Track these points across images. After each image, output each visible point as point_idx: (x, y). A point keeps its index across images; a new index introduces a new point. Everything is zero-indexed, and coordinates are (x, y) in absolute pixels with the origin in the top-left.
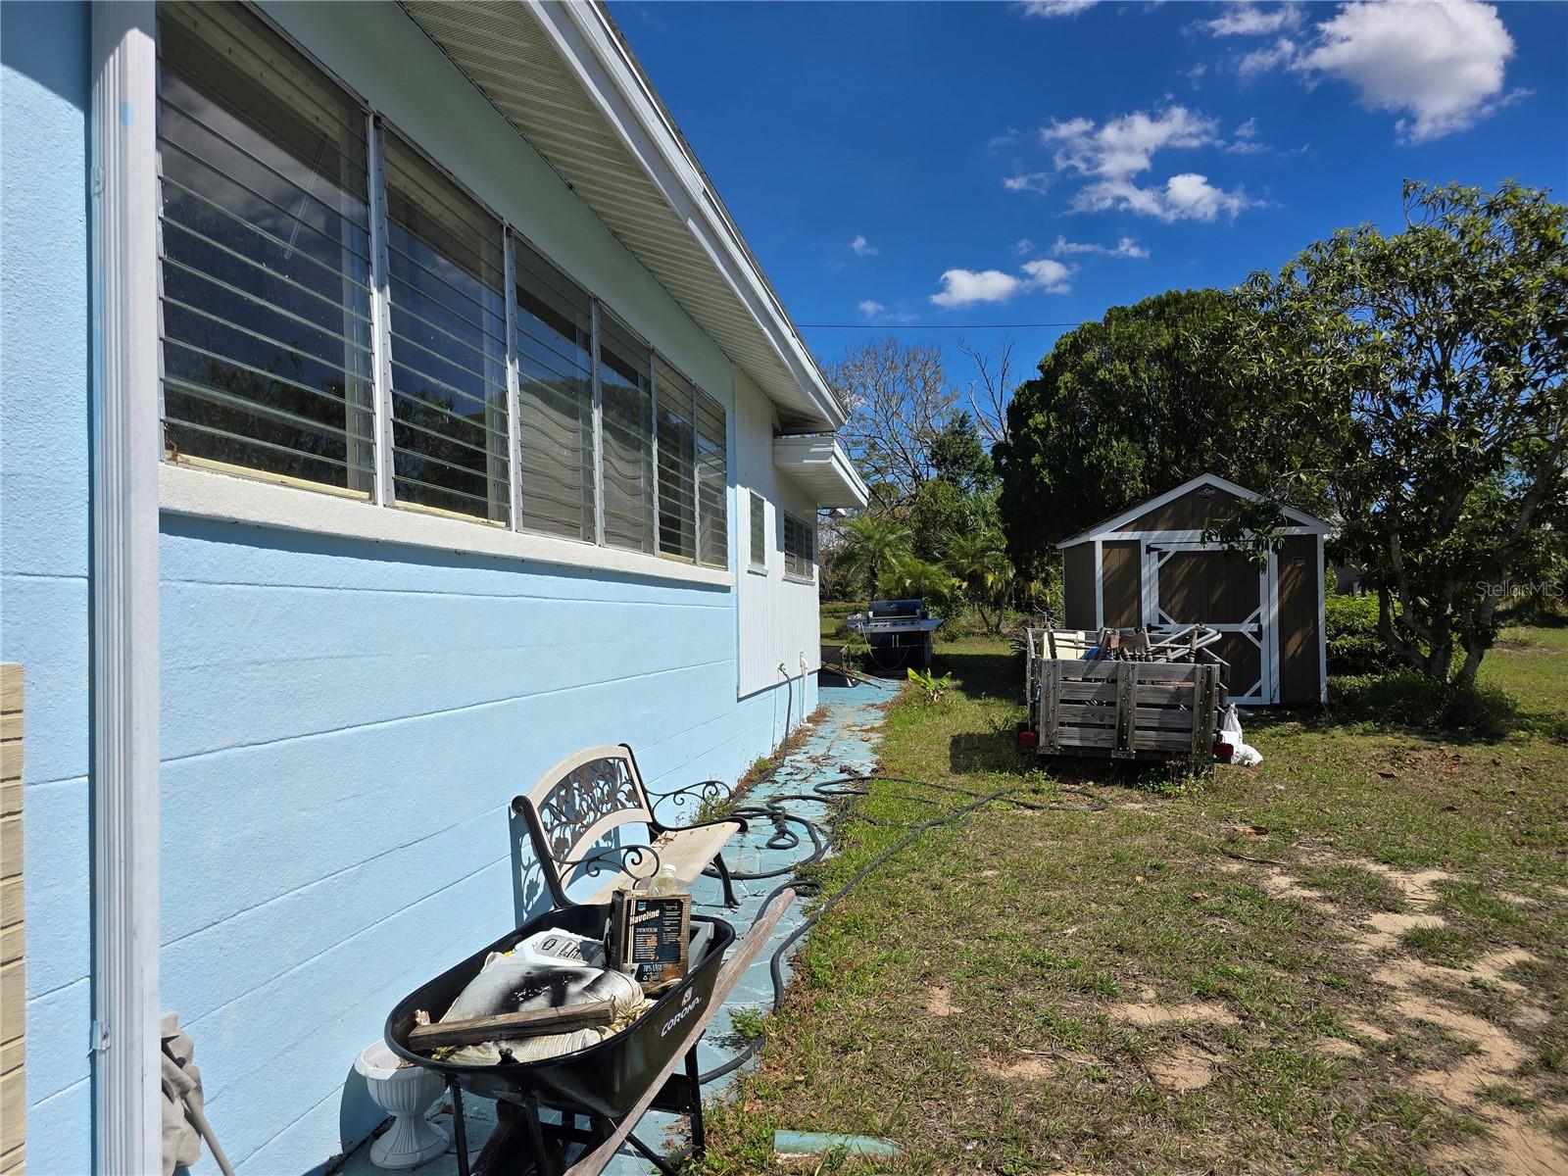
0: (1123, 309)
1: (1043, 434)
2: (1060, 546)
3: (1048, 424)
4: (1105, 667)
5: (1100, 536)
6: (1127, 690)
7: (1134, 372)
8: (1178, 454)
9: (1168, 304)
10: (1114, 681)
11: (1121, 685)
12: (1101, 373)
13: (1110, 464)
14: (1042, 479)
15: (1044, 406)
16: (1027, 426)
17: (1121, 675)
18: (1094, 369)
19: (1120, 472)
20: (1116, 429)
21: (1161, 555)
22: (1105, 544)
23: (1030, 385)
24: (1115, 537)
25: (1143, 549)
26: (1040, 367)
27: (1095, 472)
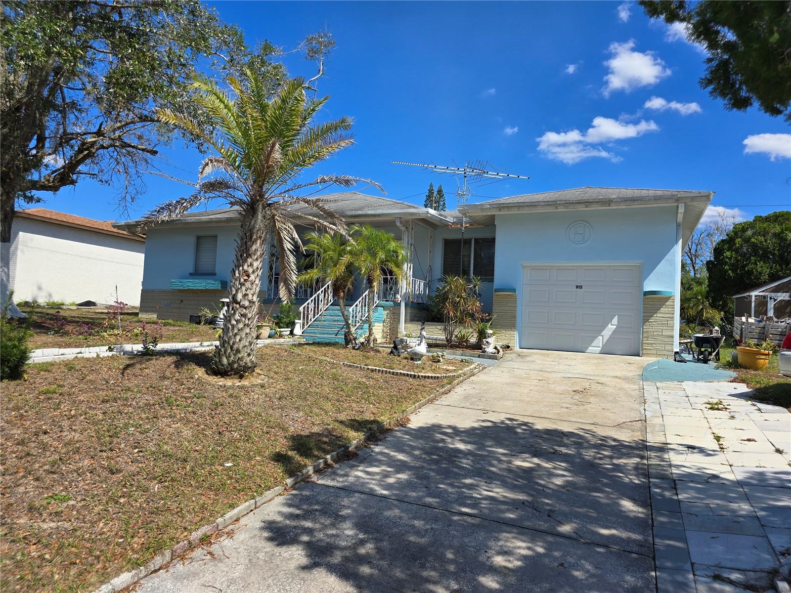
0: (761, 217)
1: (730, 259)
2: (734, 297)
3: (732, 256)
4: (762, 324)
5: (754, 294)
6: (768, 330)
7: (766, 241)
8: (782, 268)
9: (779, 217)
10: (764, 328)
11: (766, 329)
12: (753, 240)
13: (757, 270)
14: (729, 274)
15: (729, 249)
16: (723, 256)
17: (767, 326)
18: (750, 238)
19: (760, 273)
20: (759, 259)
21: (775, 300)
22: (756, 296)
23: (723, 241)
24: (759, 294)
25: (769, 299)
26: (727, 235)
27: (750, 273)
